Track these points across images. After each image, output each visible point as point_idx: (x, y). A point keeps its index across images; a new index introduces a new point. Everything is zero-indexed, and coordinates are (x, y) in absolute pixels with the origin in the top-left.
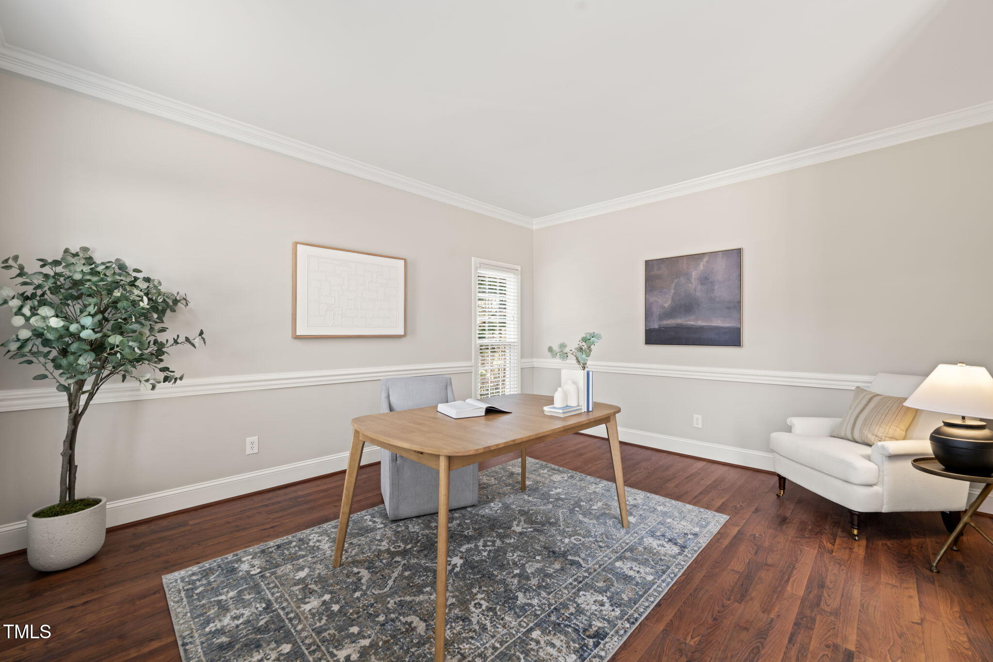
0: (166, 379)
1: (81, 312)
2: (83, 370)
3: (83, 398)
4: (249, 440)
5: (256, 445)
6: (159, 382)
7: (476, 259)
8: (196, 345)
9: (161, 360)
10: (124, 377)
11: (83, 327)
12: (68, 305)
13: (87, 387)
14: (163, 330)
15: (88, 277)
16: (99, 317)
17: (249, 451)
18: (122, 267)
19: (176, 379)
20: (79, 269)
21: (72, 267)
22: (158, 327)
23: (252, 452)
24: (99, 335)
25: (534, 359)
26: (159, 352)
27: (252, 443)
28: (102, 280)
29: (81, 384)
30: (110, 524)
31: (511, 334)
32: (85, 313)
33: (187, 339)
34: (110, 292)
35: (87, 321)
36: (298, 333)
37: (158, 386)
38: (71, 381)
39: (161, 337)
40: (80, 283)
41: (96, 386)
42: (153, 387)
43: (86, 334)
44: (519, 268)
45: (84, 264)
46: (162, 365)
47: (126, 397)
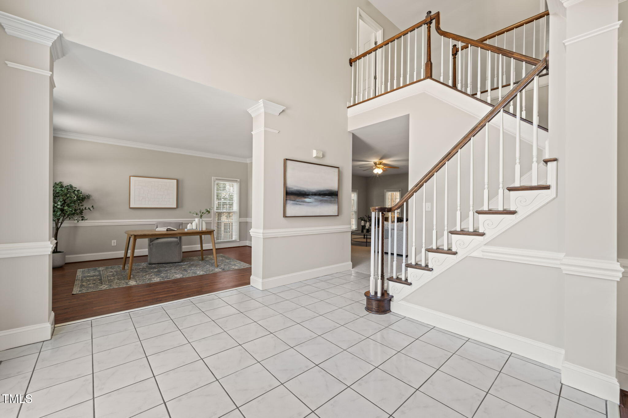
0: (82, 220)
1: (59, 200)
2: (58, 216)
3: (59, 224)
4: (113, 241)
5: (115, 243)
6: (80, 220)
7: (214, 177)
8: (91, 210)
9: (82, 214)
10: (70, 218)
11: (58, 205)
12: (56, 199)
13: (60, 221)
14: (82, 206)
15: (60, 192)
16: (63, 202)
17: (113, 245)
18: (71, 187)
19: (85, 220)
20: (58, 189)
21: (56, 188)
22: (81, 204)
23: (114, 245)
24: (62, 207)
25: (247, 219)
26: (81, 212)
27: (114, 242)
28: (64, 192)
29: (59, 219)
30: (66, 262)
31: (235, 208)
32: (60, 201)
33: (89, 208)
34: (66, 195)
35: (59, 203)
36: (131, 207)
37: (79, 221)
38: (56, 219)
39: (81, 208)
40: (58, 193)
41: (63, 220)
42: (78, 222)
43: (59, 207)
44: (239, 180)
45: (60, 188)
46: (82, 216)
47: (72, 225)
